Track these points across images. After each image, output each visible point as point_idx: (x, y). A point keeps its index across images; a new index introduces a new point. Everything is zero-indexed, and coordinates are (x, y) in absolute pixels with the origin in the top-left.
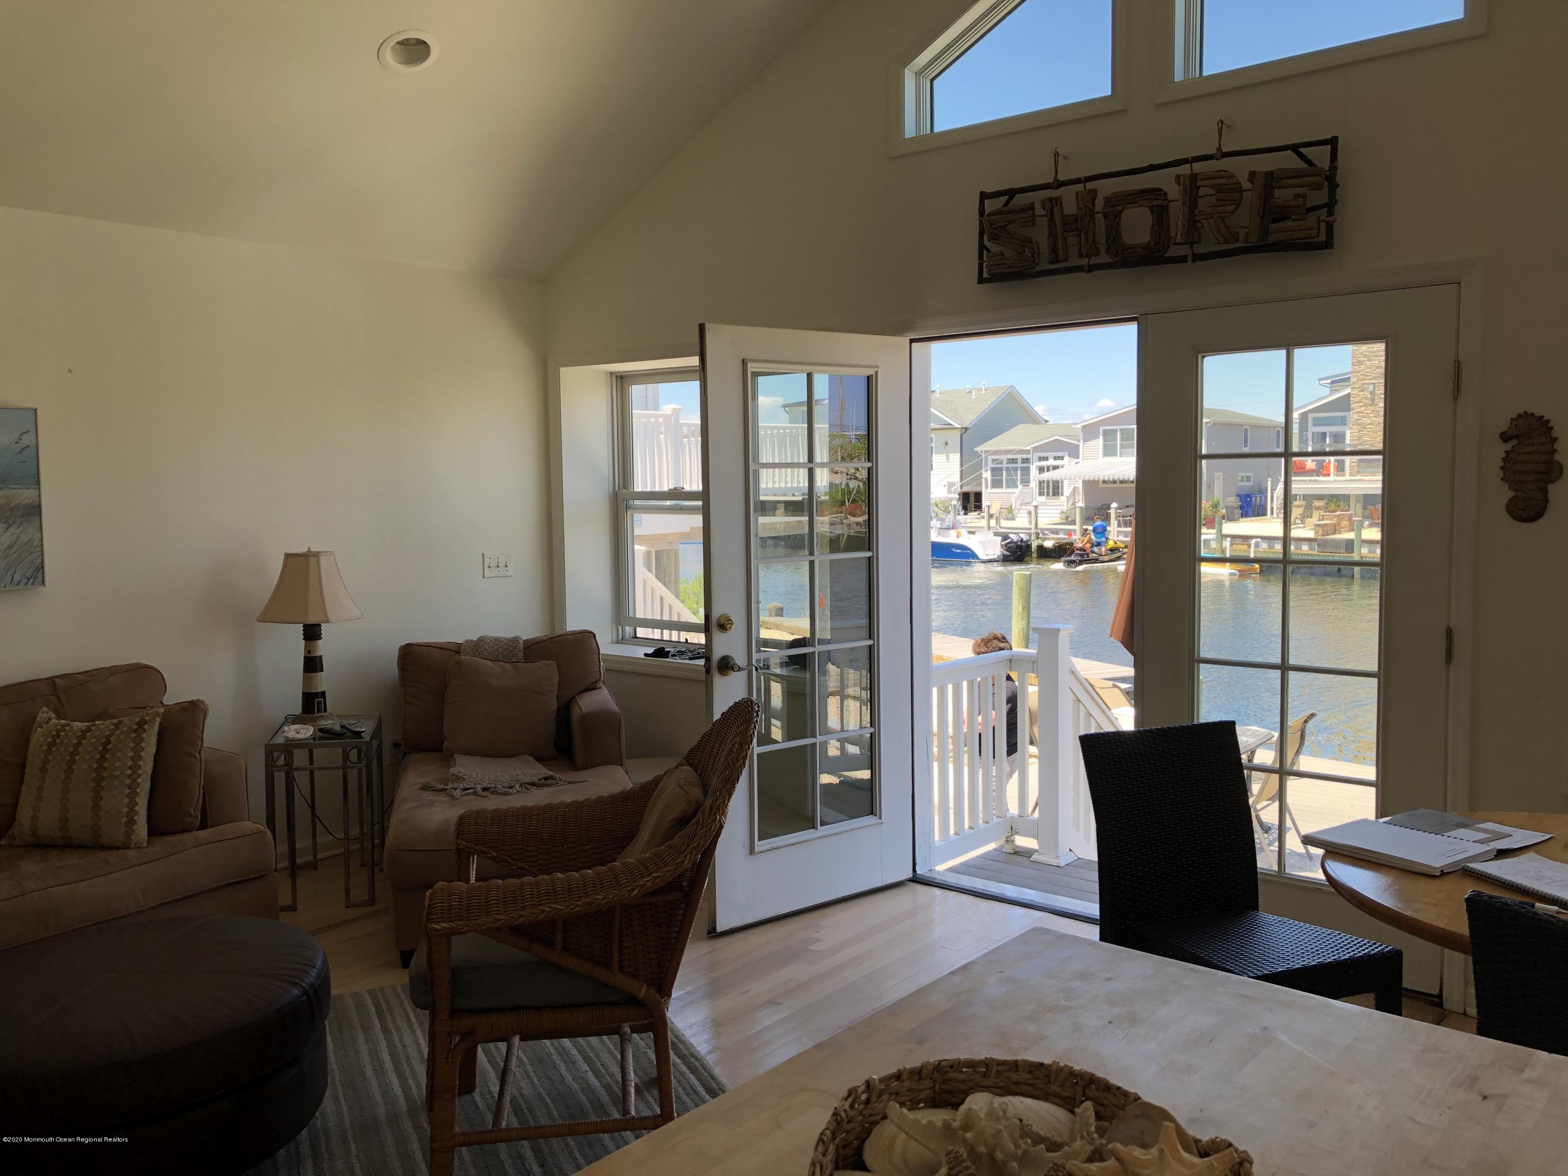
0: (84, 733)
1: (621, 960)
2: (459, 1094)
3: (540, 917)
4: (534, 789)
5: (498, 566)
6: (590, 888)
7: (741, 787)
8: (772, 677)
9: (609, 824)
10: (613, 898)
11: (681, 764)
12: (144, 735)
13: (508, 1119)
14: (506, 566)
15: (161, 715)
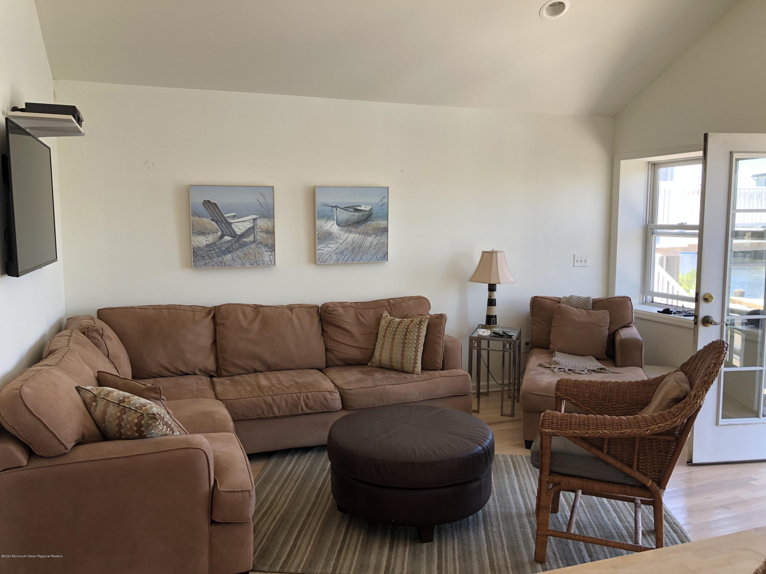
0: (400, 323)
1: (638, 465)
2: (551, 512)
3: (597, 435)
4: (594, 373)
5: (581, 261)
6: (624, 425)
7: (713, 388)
8: (735, 330)
9: (635, 396)
10: (636, 432)
11: (678, 371)
12: (422, 327)
13: (574, 530)
14: (586, 261)
15: (429, 319)
